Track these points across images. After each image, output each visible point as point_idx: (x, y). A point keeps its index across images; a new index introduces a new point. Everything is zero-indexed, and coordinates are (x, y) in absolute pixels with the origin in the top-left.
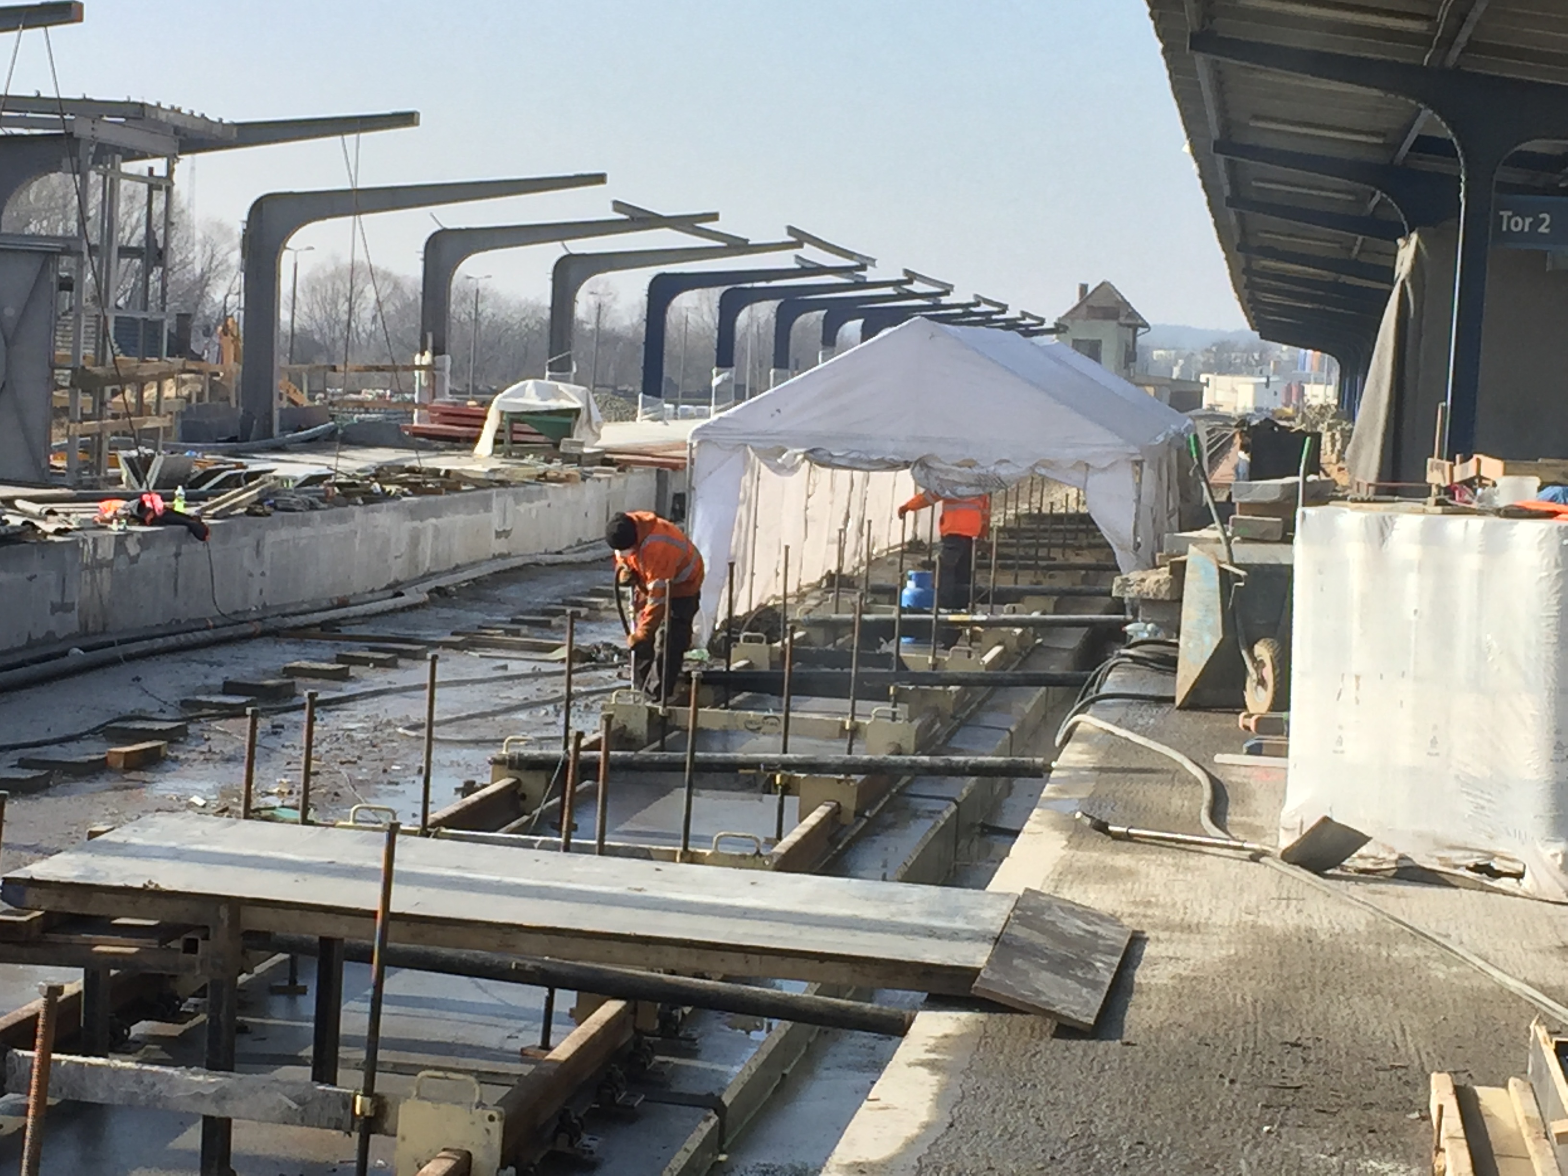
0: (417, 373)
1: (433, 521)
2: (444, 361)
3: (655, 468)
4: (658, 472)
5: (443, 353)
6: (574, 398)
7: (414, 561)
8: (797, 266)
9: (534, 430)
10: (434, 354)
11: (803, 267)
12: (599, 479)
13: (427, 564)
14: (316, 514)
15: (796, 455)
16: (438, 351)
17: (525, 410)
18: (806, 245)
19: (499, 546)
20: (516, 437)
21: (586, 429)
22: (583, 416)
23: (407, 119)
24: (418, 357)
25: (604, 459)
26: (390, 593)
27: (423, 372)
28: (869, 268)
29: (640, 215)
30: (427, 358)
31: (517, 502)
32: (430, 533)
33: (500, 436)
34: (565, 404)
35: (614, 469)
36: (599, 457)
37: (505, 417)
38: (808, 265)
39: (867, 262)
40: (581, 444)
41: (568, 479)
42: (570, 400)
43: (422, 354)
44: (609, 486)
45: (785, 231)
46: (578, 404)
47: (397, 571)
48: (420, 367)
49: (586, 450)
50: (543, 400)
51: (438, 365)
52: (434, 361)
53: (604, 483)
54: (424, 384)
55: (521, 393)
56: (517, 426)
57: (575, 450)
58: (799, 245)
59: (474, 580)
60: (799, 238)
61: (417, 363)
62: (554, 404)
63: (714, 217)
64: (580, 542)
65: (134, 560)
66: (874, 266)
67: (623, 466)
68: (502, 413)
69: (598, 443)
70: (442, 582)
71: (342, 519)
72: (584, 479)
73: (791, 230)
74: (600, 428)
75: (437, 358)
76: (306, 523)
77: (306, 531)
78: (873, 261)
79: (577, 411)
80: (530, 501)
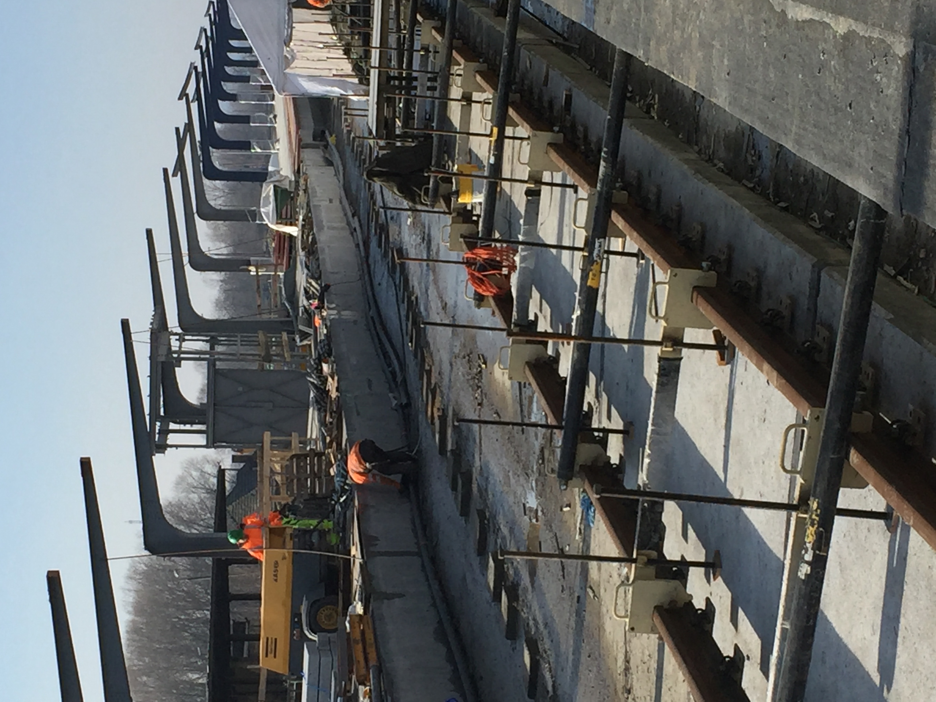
0: (260, 274)
1: (324, 223)
2: (254, 260)
3: (301, 150)
4: (303, 148)
5: (249, 261)
6: (269, 189)
7: (343, 229)
8: (196, 102)
9: (285, 208)
10: (250, 265)
11: (197, 100)
12: (306, 169)
13: (344, 224)
14: (321, 257)
15: (287, 51)
16: (249, 264)
17: (275, 212)
18: (187, 92)
19: (336, 202)
20: (289, 216)
21: (283, 183)
22: (277, 184)
23: (149, 233)
24: (252, 273)
25: (297, 173)
26: (355, 233)
27: (259, 270)
28: (196, 65)
29: (178, 166)
30: (253, 269)
31: (316, 196)
32: (329, 224)
33: (289, 223)
34: (272, 193)
35: (301, 165)
36: (297, 174)
37: (280, 221)
38: (196, 97)
39: (193, 67)
40: (290, 182)
41: (306, 180)
42: (270, 190)
43: (250, 271)
44: (309, 166)
45: (181, 101)
46: (272, 186)
47: (346, 233)
48: (257, 272)
49: (293, 179)
50: (270, 203)
51: (255, 263)
52: (253, 265)
53: (308, 167)
54: (265, 270)
55: (267, 214)
56: (284, 216)
57: (293, 184)
58: (187, 95)
59: (350, 205)
60: (183, 94)
61: (255, 273)
62: (272, 199)
63: (177, 129)
64: (336, 175)
65: (337, 305)
66: (194, 63)
67: (300, 161)
68: (277, 223)
69: (289, 176)
70: (350, 214)
71: (323, 250)
72: (307, 174)
73: (180, 98)
74: (282, 176)
75: (252, 263)
76: (324, 259)
77: (327, 260)
78: (191, 64)
79: (275, 186)
80: (316, 192)
